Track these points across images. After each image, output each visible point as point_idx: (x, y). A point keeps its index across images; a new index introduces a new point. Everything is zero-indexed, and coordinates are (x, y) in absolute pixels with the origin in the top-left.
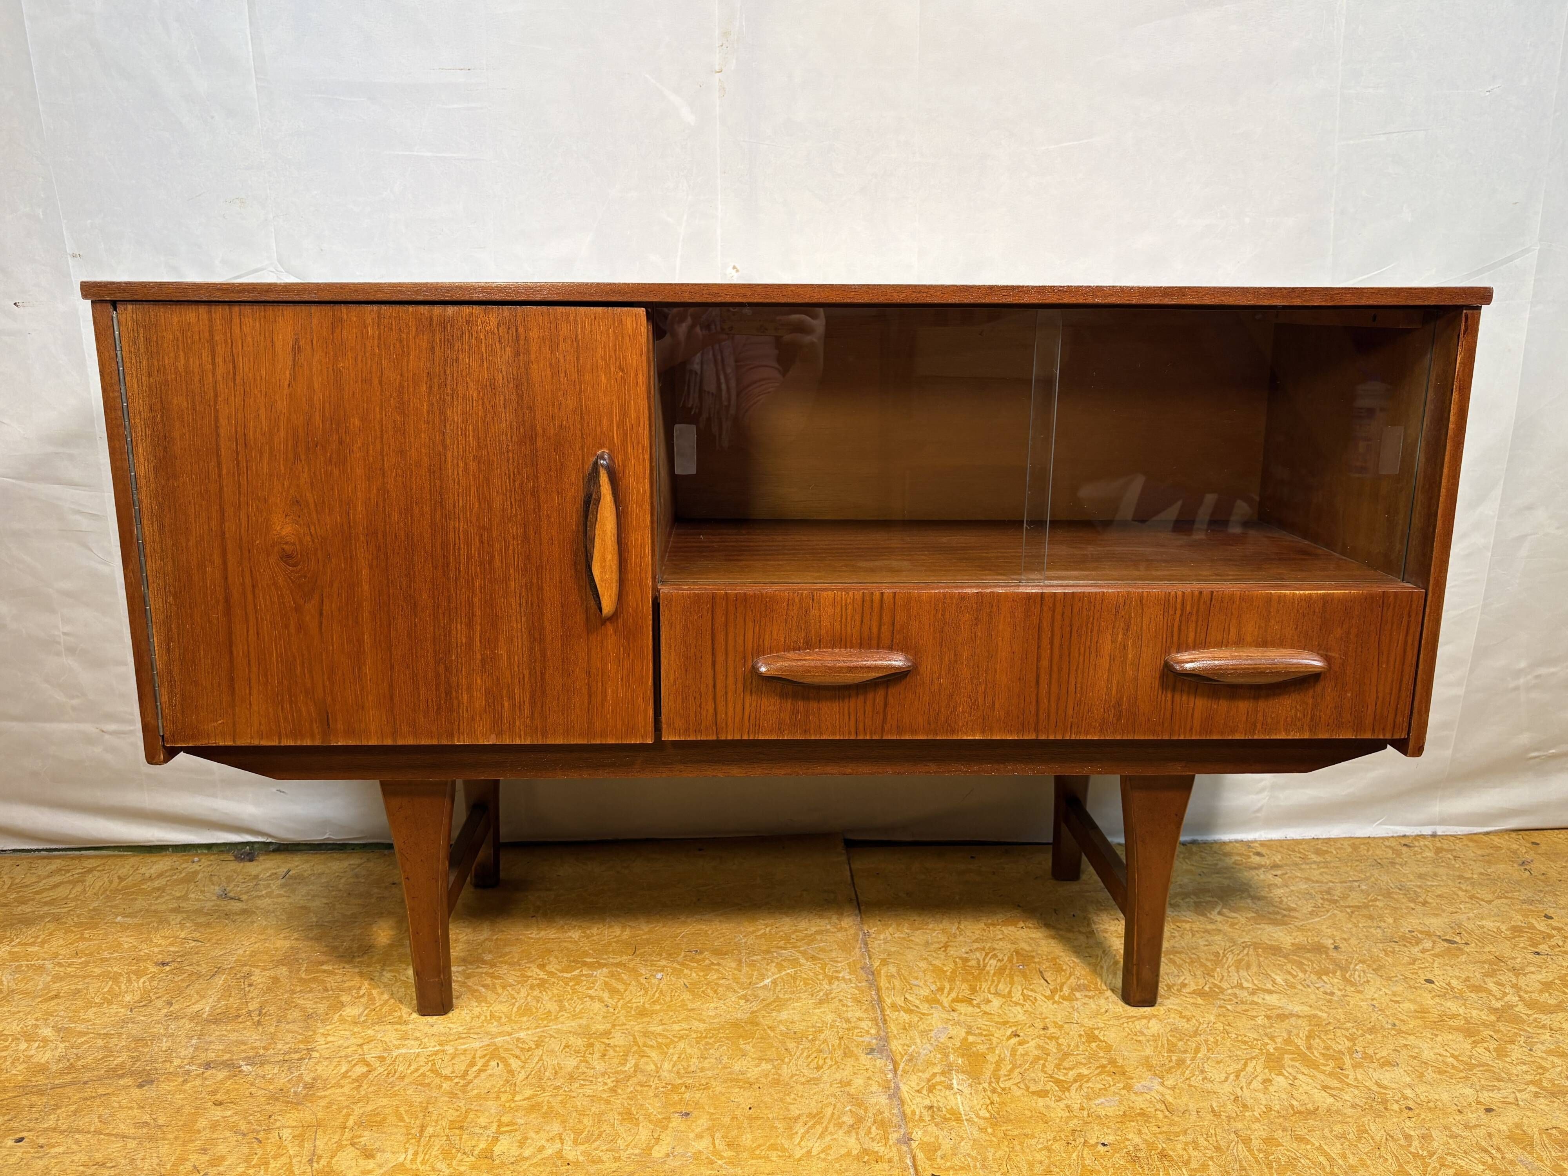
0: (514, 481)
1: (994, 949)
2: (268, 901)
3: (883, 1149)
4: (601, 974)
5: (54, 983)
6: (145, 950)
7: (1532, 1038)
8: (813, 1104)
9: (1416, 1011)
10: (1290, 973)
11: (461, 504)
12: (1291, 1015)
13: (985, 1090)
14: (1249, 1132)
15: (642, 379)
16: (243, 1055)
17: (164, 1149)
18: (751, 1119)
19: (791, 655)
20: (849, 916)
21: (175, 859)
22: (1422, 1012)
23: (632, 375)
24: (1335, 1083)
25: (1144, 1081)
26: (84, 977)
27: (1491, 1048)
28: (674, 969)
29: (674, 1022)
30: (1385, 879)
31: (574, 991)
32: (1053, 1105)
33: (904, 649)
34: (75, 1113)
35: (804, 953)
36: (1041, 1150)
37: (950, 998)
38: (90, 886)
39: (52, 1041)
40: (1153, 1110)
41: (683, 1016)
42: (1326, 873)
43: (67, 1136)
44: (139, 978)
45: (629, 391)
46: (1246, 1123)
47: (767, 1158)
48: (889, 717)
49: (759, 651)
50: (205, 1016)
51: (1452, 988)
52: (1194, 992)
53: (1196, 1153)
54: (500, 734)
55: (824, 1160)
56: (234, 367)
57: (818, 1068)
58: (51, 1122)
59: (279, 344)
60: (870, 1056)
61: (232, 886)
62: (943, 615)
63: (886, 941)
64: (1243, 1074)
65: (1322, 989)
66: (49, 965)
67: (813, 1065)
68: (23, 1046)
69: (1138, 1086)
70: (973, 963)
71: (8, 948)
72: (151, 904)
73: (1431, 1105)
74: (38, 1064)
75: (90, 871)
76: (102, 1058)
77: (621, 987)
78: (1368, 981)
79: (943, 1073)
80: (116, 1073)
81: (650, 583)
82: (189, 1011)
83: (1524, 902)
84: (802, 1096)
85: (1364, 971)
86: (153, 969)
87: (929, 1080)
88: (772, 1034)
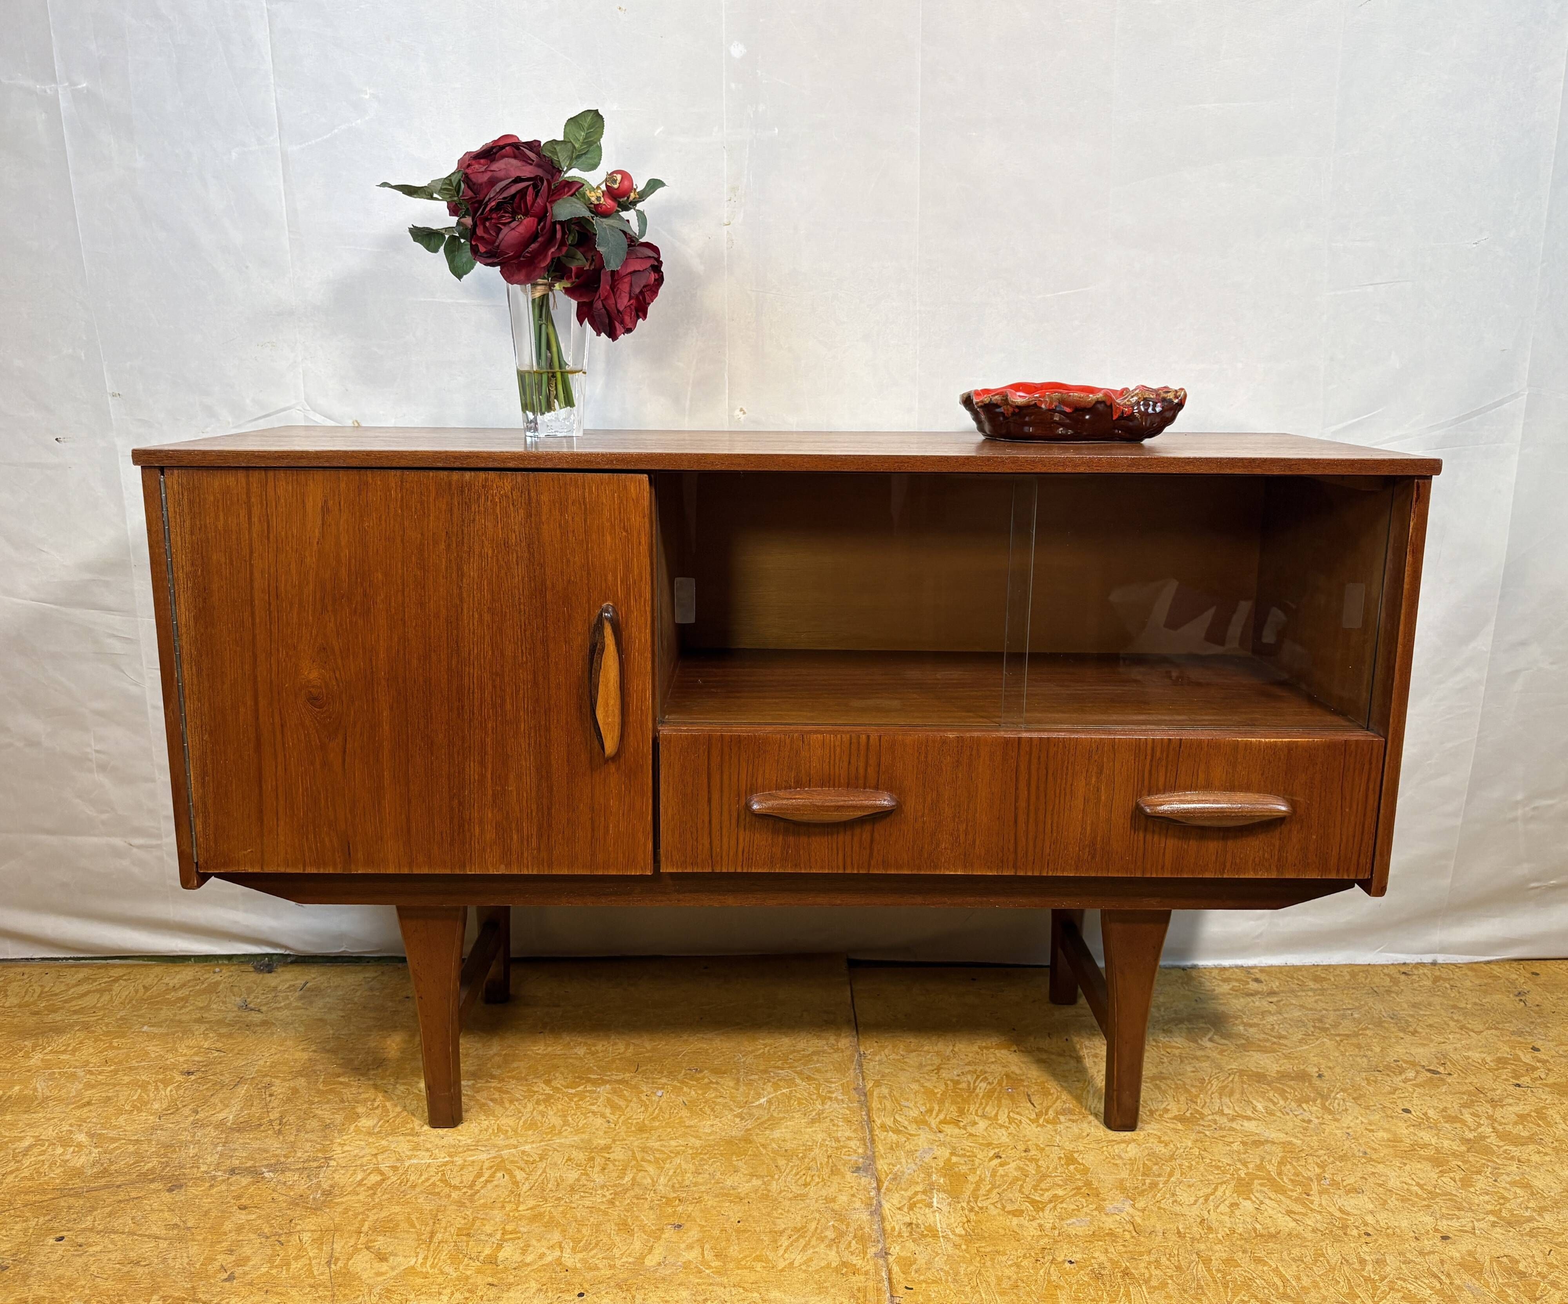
0: (525, 631)
1: (986, 1072)
2: (286, 1012)
3: (860, 1262)
4: (604, 1090)
5: (86, 1090)
6: (171, 1059)
7: (1499, 1169)
8: (799, 1218)
9: (1389, 1140)
10: (1271, 1101)
11: (476, 651)
12: (1267, 1141)
13: (963, 1209)
14: (1210, 1253)
15: (645, 540)
16: (265, 1162)
17: (194, 1249)
18: (738, 1231)
19: (781, 793)
20: (846, 1037)
21: (197, 969)
22: (1396, 1140)
23: (635, 534)
24: (1298, 1208)
25: (1116, 1203)
26: (115, 1085)
27: (1457, 1178)
28: (675, 1087)
29: (672, 1139)
30: (1379, 1007)
31: (578, 1107)
32: (1026, 1223)
33: (890, 789)
34: (110, 1215)
35: (800, 1073)
36: (1011, 1266)
37: (938, 1120)
38: (117, 995)
39: (86, 1147)
40: (1121, 1231)
41: (680, 1133)
42: (1321, 1001)
43: (103, 1236)
44: (166, 1087)
45: (633, 549)
46: (1208, 1244)
47: (752, 1269)
48: (875, 853)
49: (752, 790)
50: (229, 1124)
51: (1428, 1118)
52: (1175, 1118)
53: (1158, 1272)
54: (509, 865)
55: (805, 1271)
56: (268, 526)
57: (806, 1185)
58: (88, 1222)
59: (309, 504)
60: (855, 1174)
61: (252, 997)
62: (926, 757)
63: (881, 1063)
64: (1212, 1198)
65: (1300, 1117)
66: (80, 1073)
67: (800, 1182)
68: (59, 1150)
69: (1109, 1206)
70: (964, 1085)
71: (41, 1056)
72: (175, 1015)
73: (1390, 1231)
74: (74, 1168)
75: (116, 980)
76: (134, 1163)
77: (622, 1103)
78: (1347, 1110)
79: (924, 1192)
80: (146, 1177)
81: (650, 725)
82: (214, 1119)
83: (1513, 1033)
84: (788, 1211)
85: (1344, 1100)
86: (180, 1078)
87: (911, 1199)
88: (764, 1152)
